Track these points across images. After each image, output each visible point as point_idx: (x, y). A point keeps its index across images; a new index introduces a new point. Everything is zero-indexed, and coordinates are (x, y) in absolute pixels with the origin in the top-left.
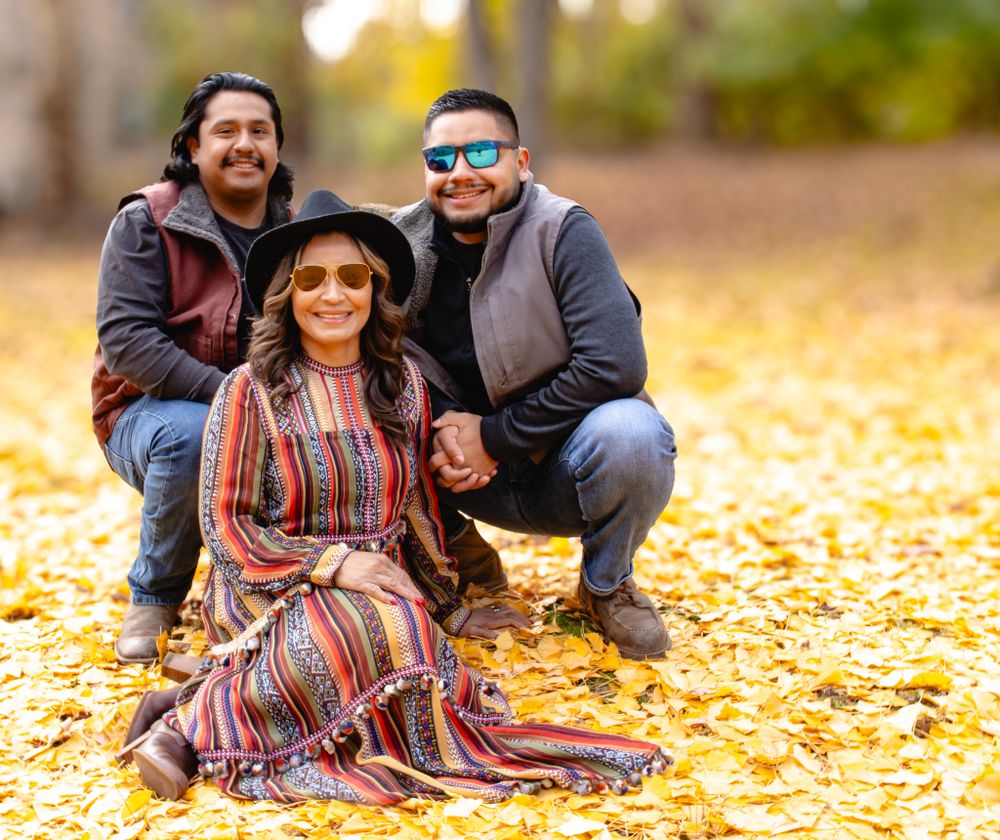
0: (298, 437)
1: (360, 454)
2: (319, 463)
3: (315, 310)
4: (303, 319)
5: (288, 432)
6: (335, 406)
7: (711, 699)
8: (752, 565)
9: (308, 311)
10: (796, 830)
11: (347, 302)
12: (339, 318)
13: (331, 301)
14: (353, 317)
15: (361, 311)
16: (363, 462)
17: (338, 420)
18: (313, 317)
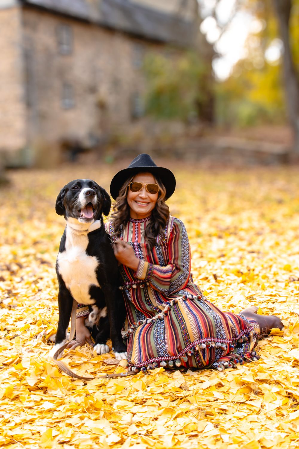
3: (136, 199)
11: (149, 199)
13: (143, 197)
15: (153, 203)
18: (135, 202)
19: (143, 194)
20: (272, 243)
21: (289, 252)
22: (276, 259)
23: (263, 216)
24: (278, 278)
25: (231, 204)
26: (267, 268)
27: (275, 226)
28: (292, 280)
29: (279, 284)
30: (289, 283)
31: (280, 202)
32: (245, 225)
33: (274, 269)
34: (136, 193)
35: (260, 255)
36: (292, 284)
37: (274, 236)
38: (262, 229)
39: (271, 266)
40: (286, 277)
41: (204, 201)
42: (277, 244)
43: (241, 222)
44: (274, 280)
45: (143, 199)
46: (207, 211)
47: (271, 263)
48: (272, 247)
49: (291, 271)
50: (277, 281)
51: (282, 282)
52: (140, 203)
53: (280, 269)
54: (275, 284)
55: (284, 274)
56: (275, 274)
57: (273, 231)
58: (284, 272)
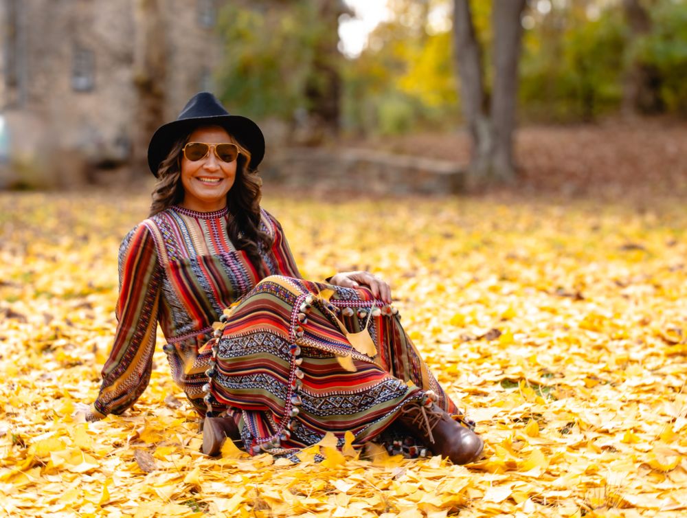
0: (181, 261)
1: (229, 266)
2: (198, 276)
3: (198, 175)
4: (188, 181)
5: (174, 259)
6: (208, 238)
7: (618, 431)
8: (658, 355)
9: (192, 176)
10: (680, 509)
11: (221, 172)
12: (214, 183)
13: (211, 169)
14: (224, 181)
15: (229, 179)
16: (233, 271)
17: (210, 248)
18: (196, 180)
19: (212, 163)
20: (432, 287)
21: (461, 300)
22: (437, 310)
23: (416, 251)
24: (440, 337)
25: (361, 236)
26: (420, 323)
27: (437, 266)
28: (465, 338)
29: (442, 347)
30: (459, 344)
31: (448, 236)
32: (385, 264)
33: (434, 323)
34: (198, 163)
35: (409, 305)
36: (465, 345)
37: (435, 278)
38: (415, 269)
39: (428, 321)
40: (456, 334)
41: (315, 233)
42: (441, 289)
43: (379, 260)
44: (432, 341)
45: (212, 172)
46: (317, 245)
47: (428, 315)
48: (430, 294)
49: (463, 327)
50: (438, 342)
51: (447, 343)
52: (206, 180)
53: (445, 323)
54: (435, 346)
55: (451, 331)
56: (436, 331)
57: (432, 272)
58: (451, 328)
